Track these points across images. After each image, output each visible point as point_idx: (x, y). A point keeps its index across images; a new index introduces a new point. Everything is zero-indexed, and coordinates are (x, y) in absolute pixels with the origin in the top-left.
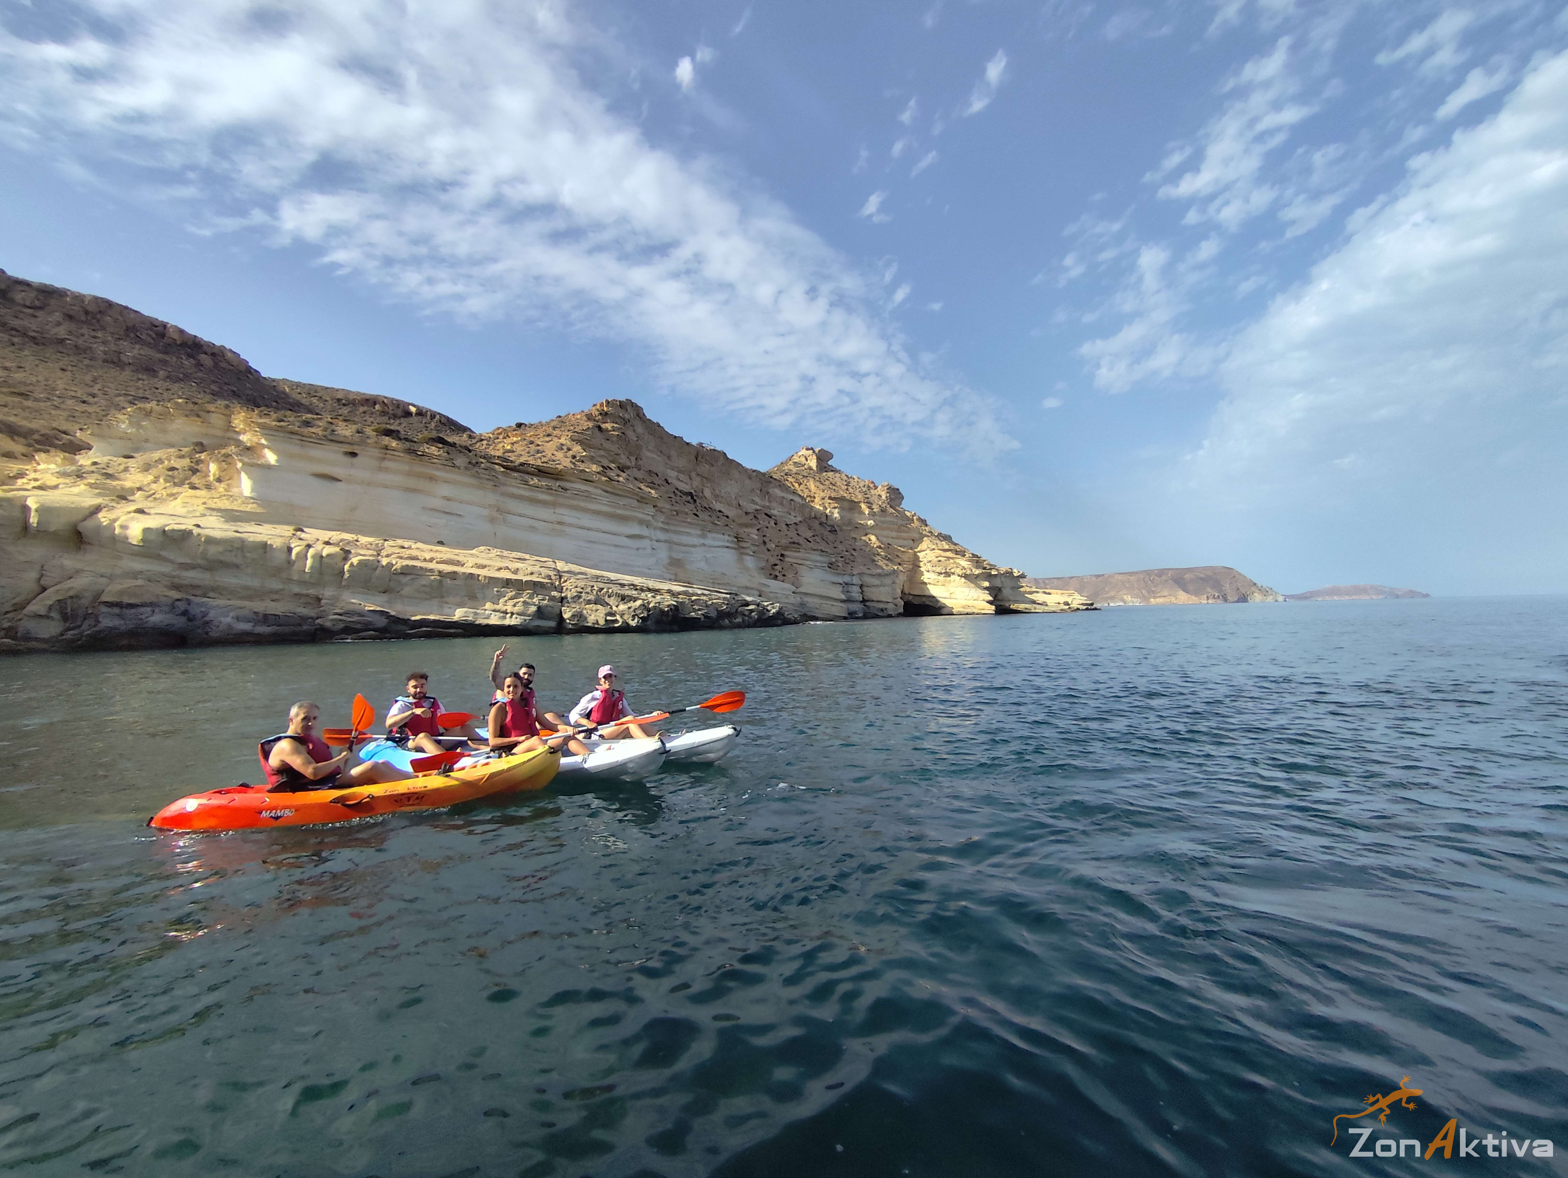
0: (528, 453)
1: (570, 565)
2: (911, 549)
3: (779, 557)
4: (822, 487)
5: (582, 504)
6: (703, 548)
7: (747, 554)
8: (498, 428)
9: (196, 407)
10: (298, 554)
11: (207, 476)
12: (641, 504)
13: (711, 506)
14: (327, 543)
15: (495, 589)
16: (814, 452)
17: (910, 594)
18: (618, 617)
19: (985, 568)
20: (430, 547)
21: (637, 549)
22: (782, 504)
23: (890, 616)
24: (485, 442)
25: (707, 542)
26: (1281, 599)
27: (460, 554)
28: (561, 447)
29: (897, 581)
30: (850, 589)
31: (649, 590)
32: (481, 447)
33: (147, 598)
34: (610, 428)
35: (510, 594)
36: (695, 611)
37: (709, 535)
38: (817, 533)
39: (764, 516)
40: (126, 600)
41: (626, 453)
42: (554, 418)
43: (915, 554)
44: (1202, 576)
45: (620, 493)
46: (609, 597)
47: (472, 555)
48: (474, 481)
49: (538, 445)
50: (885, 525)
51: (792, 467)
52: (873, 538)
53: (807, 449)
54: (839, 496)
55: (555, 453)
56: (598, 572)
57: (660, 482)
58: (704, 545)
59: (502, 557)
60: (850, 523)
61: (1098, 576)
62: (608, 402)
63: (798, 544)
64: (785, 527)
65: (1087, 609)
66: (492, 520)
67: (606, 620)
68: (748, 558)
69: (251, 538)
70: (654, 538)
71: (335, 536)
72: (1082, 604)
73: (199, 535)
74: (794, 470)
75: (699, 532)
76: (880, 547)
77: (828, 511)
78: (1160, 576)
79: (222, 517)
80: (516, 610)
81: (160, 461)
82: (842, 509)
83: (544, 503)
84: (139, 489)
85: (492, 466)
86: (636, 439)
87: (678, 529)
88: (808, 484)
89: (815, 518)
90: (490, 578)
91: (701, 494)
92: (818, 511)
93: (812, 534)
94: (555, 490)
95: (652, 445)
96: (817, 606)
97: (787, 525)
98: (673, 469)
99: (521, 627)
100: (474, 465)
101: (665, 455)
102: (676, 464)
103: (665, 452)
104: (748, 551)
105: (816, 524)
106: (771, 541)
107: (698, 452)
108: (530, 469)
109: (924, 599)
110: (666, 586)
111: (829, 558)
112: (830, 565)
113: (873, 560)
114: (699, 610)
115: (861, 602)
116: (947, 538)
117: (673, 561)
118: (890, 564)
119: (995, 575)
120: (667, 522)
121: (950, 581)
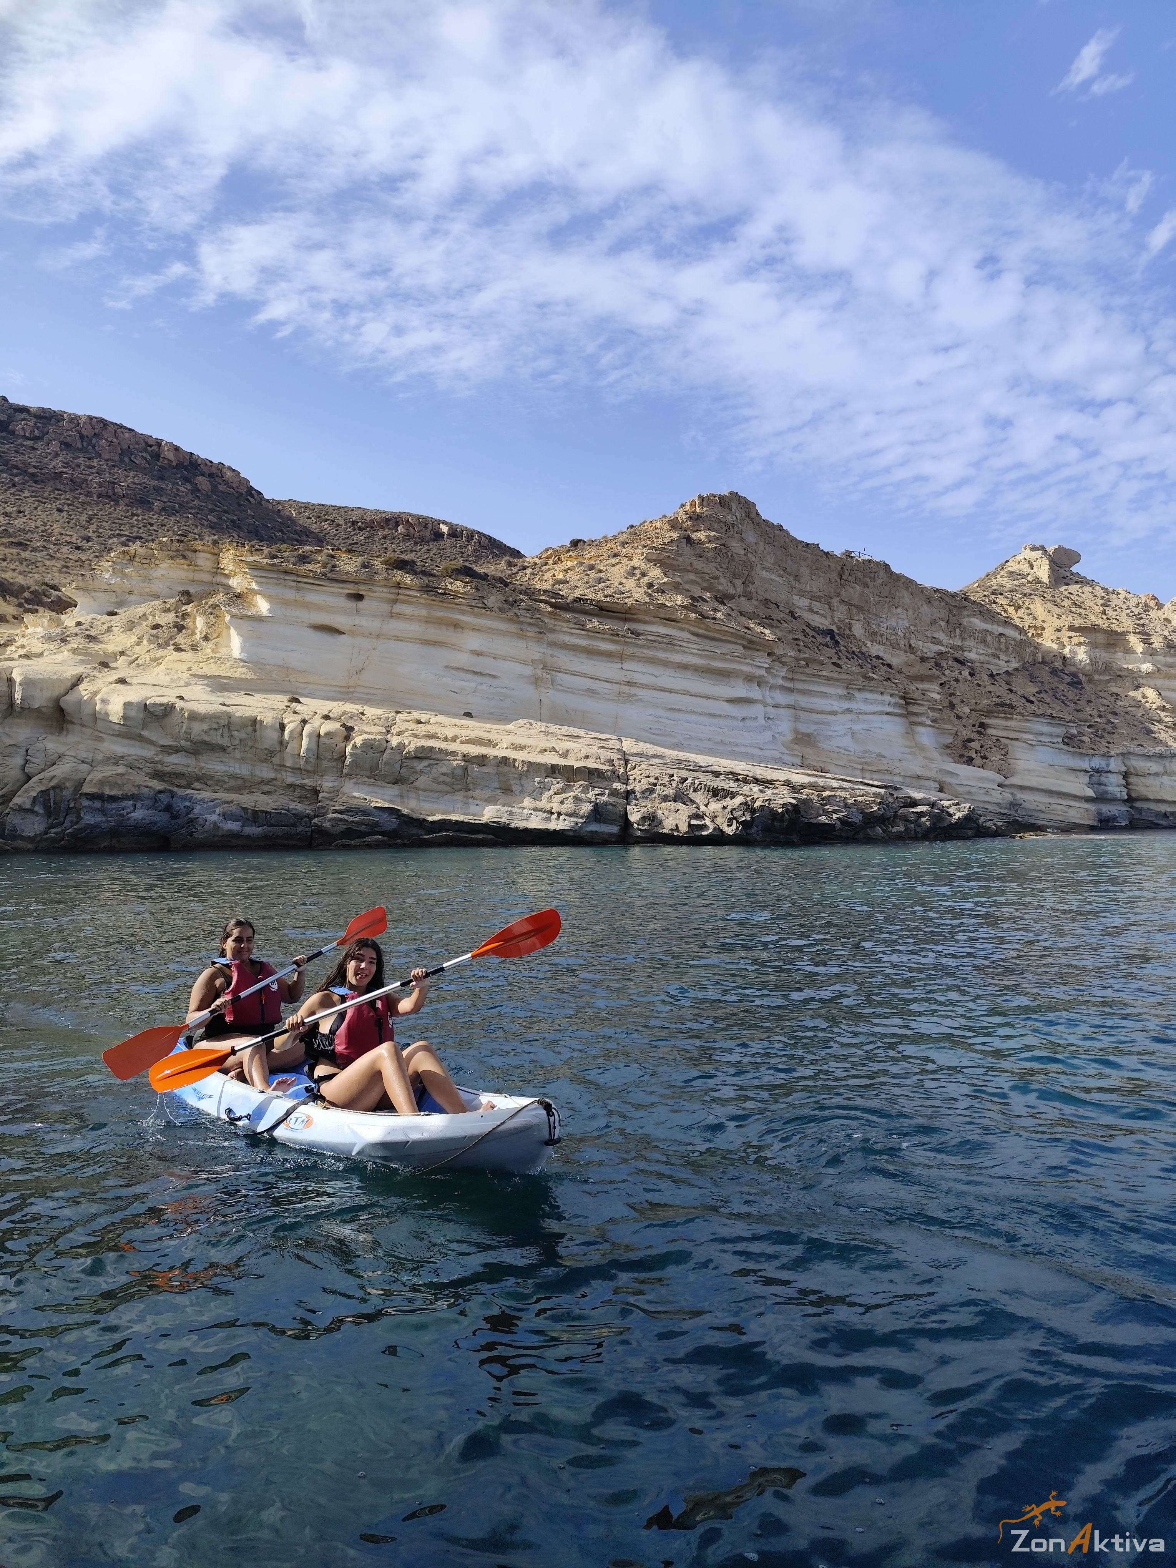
0: (587, 583)
1: (642, 745)
3: (976, 729)
4: (1057, 610)
5: (661, 655)
6: (848, 717)
7: (921, 724)
8: (547, 550)
9: (181, 547)
10: (291, 732)
11: (193, 633)
12: (749, 652)
13: (864, 649)
14: (327, 717)
15: (537, 780)
16: (1045, 553)
18: (708, 821)
20: (453, 721)
21: (743, 720)
22: (984, 641)
24: (529, 571)
25: (853, 706)
27: (493, 731)
28: (631, 573)
30: (1103, 780)
31: (757, 781)
32: (523, 578)
33: (129, 789)
34: (703, 539)
35: (556, 787)
36: (827, 813)
37: (857, 695)
38: (1046, 687)
39: (950, 662)
40: (108, 791)
41: (728, 574)
42: (625, 529)
45: (717, 636)
46: (695, 791)
47: (508, 732)
48: (512, 628)
49: (600, 571)
50: (1172, 671)
51: (1005, 581)
52: (1151, 693)
53: (1034, 549)
54: (1089, 625)
55: (624, 581)
56: (681, 755)
57: (780, 617)
58: (849, 711)
59: (547, 733)
60: (1107, 669)
62: (702, 499)
63: (1011, 706)
64: (986, 678)
66: (536, 681)
67: (690, 826)
68: (920, 729)
69: (239, 712)
70: (769, 701)
71: (337, 707)
73: (182, 709)
74: (1008, 584)
75: (841, 692)
76: (1163, 709)
77: (1066, 651)
79: (208, 686)
80: (564, 808)
81: (144, 617)
82: (1093, 646)
83: (608, 655)
84: (122, 653)
85: (536, 605)
86: (743, 552)
87: (806, 687)
88: (1031, 606)
89: (1044, 662)
90: (530, 764)
91: (847, 632)
92: (1049, 651)
93: (1037, 689)
94: (623, 636)
95: (770, 560)
96: (1042, 807)
97: (992, 676)
98: (802, 594)
99: (571, 833)
100: (512, 605)
101: (790, 574)
102: (808, 589)
103: (788, 570)
104: (923, 719)
105: (1044, 673)
106: (963, 702)
107: (843, 566)
108: (587, 607)
110: (782, 775)
111: (1066, 730)
112: (1066, 740)
113: (1149, 732)
114: (834, 812)
115: (1125, 801)
117: (800, 736)
120: (790, 677)
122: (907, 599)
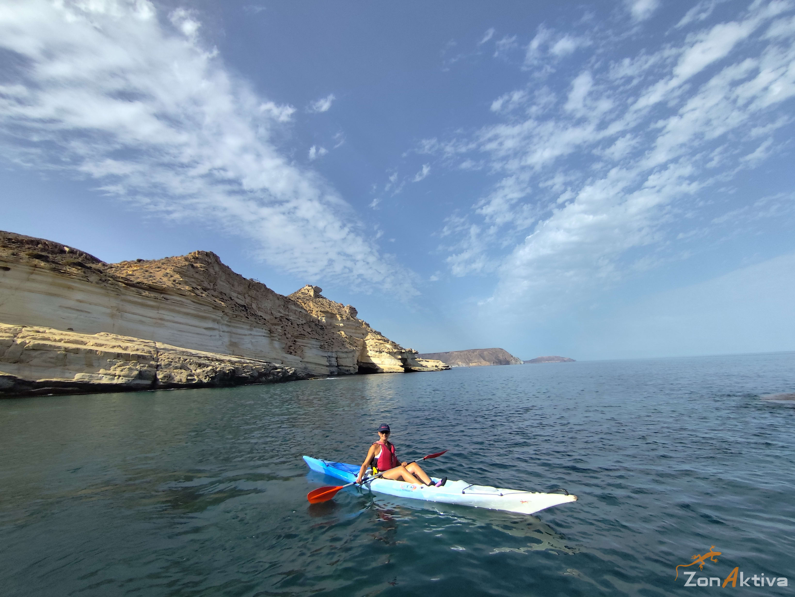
0: (144, 277)
1: (166, 345)
2: (362, 338)
3: (293, 342)
4: (317, 305)
5: (177, 308)
6: (250, 336)
7: (275, 340)
8: (125, 262)
12: (215, 310)
13: (256, 313)
15: (108, 360)
16: (312, 287)
17: (361, 362)
18: (196, 377)
19: (398, 349)
20: (61, 332)
21: (211, 336)
22: (295, 313)
23: (351, 374)
24: (114, 269)
25: (253, 333)
26: (522, 363)
27: (85, 337)
28: (164, 275)
29: (355, 355)
30: (331, 359)
31: (218, 360)
32: (111, 272)
34: (198, 266)
35: (119, 364)
36: (245, 372)
37: (254, 329)
38: (314, 330)
39: (285, 320)
41: (208, 281)
42: (164, 258)
43: (364, 341)
44: (491, 352)
45: (202, 303)
46: (190, 364)
47: (94, 338)
48: (103, 291)
49: (151, 273)
50: (349, 326)
51: (301, 295)
52: (343, 333)
53: (309, 286)
54: (326, 310)
55: (162, 278)
56: (184, 349)
57: (227, 298)
58: (251, 334)
59: (116, 339)
60: (331, 325)
62: (199, 252)
63: (304, 335)
64: (296, 325)
65: (446, 369)
66: (112, 316)
67: (187, 379)
68: (275, 342)
70: (221, 330)
72: (443, 367)
75: (248, 327)
76: (346, 338)
77: (319, 318)
78: (473, 352)
80: (122, 373)
82: (327, 317)
83: (152, 307)
85: (117, 283)
86: (214, 273)
87: (236, 325)
88: (309, 304)
89: (313, 321)
90: (106, 353)
91: (250, 307)
92: (314, 318)
93: (311, 330)
94: (160, 299)
95: (224, 278)
96: (314, 369)
97: (298, 325)
98: (235, 291)
99: (125, 385)
100: (104, 281)
101: (230, 284)
102: (237, 290)
103: (230, 282)
104: (276, 338)
105: (313, 325)
106: (289, 333)
107: (250, 284)
108: (143, 286)
109: (368, 365)
110: (227, 358)
111: (320, 343)
112: (321, 347)
113: (343, 345)
114: (247, 372)
115: (336, 366)
116: (379, 334)
117: (232, 343)
118: (351, 347)
119: (404, 352)
120: (230, 321)
121: (382, 356)
122: (271, 297)
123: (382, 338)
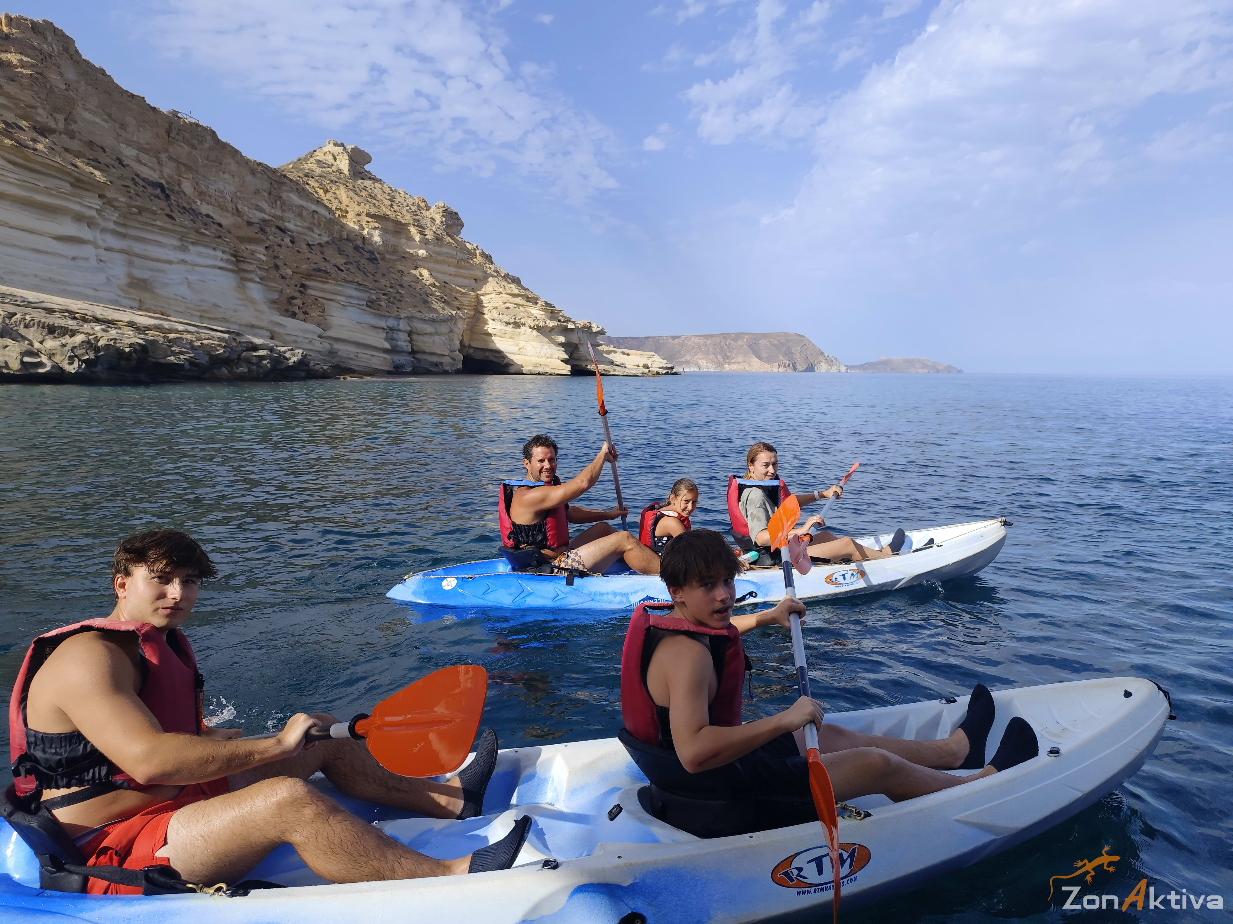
2: (473, 290)
3: (298, 288)
4: (357, 198)
6: (182, 267)
7: (251, 280)
12: (78, 191)
13: (193, 206)
16: (345, 149)
17: (470, 347)
18: (44, 359)
19: (559, 321)
21: (73, 259)
22: (300, 215)
23: (445, 373)
25: (188, 257)
26: (843, 369)
29: (456, 330)
30: (395, 335)
31: (97, 320)
36: (174, 354)
37: (191, 248)
38: (351, 261)
39: (273, 230)
41: (48, 107)
43: (478, 297)
44: (776, 342)
45: (37, 168)
46: (26, 327)
50: (440, 258)
51: (314, 167)
52: (425, 273)
53: (336, 145)
54: (381, 213)
56: (4, 289)
57: (108, 161)
58: (184, 262)
60: (395, 251)
61: (674, 338)
63: (326, 272)
64: (305, 246)
65: (667, 374)
67: (22, 363)
68: (250, 285)
70: (100, 243)
72: (662, 368)
74: (318, 171)
75: (176, 243)
76: (434, 285)
77: (365, 232)
78: (736, 340)
82: (384, 231)
86: (64, 87)
87: (141, 234)
88: (337, 192)
89: (348, 239)
91: (177, 188)
92: (352, 231)
93: (344, 261)
95: (92, 103)
96: (352, 356)
97: (308, 245)
98: (130, 144)
101: (115, 121)
102: (135, 139)
103: (113, 116)
104: (253, 276)
105: (349, 248)
106: (286, 264)
107: (170, 124)
109: (487, 354)
110: (125, 316)
111: (368, 295)
112: (369, 304)
113: (426, 302)
114: (181, 353)
115: (409, 353)
116: (516, 281)
117: (136, 281)
118: (446, 308)
119: (572, 330)
120: (122, 222)
121: (520, 334)
122: (233, 167)
123: (523, 292)
